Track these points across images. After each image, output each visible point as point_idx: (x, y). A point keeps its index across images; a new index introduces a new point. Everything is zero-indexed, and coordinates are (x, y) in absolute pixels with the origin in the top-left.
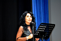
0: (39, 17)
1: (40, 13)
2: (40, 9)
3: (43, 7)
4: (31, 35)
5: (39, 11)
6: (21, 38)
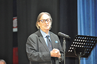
1: (89, 19)
2: (88, 13)
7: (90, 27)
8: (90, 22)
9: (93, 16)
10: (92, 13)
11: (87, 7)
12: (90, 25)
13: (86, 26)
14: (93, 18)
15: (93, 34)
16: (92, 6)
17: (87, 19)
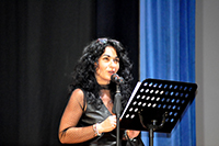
0: (163, 54)
1: (166, 41)
2: (165, 28)
3: (175, 19)
4: (110, 118)
5: (162, 35)
6: (77, 129)
7: (168, 61)
8: (168, 48)
9: (175, 34)
10: (175, 27)
11: (162, 14)
12: (168, 56)
13: (159, 59)
14: (175, 41)
15: (175, 76)
16: (175, 12)
17: (163, 41)
